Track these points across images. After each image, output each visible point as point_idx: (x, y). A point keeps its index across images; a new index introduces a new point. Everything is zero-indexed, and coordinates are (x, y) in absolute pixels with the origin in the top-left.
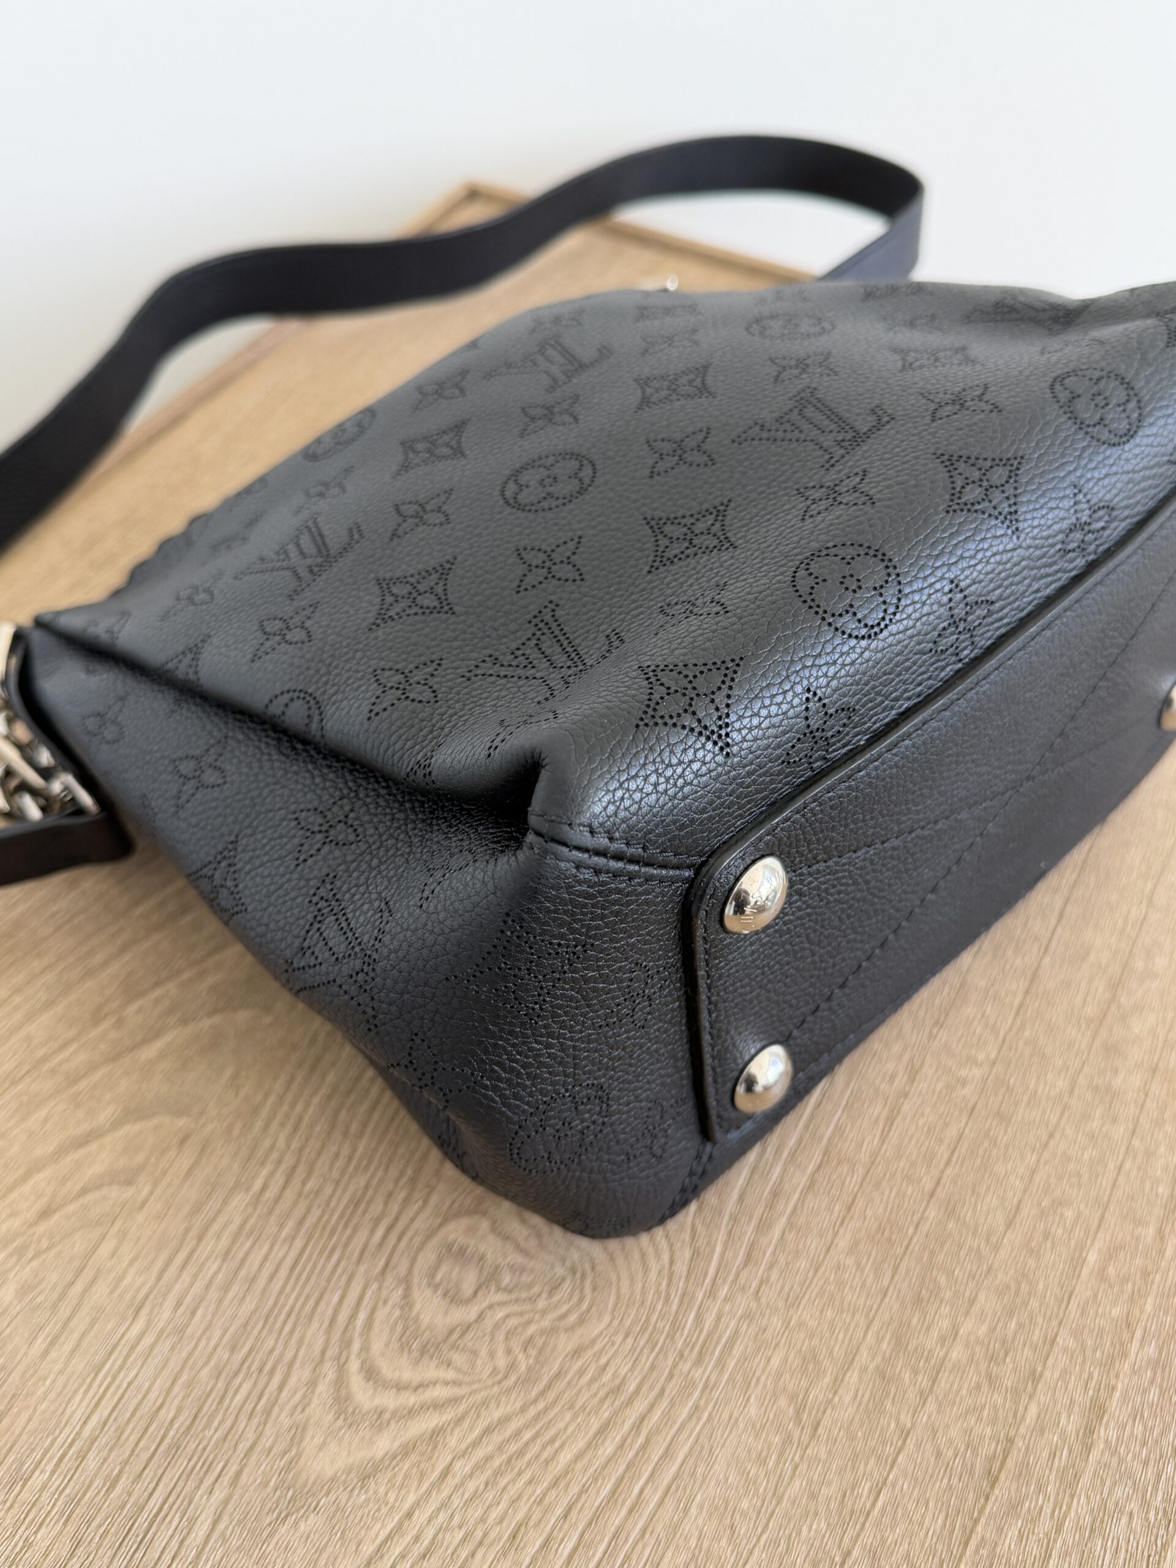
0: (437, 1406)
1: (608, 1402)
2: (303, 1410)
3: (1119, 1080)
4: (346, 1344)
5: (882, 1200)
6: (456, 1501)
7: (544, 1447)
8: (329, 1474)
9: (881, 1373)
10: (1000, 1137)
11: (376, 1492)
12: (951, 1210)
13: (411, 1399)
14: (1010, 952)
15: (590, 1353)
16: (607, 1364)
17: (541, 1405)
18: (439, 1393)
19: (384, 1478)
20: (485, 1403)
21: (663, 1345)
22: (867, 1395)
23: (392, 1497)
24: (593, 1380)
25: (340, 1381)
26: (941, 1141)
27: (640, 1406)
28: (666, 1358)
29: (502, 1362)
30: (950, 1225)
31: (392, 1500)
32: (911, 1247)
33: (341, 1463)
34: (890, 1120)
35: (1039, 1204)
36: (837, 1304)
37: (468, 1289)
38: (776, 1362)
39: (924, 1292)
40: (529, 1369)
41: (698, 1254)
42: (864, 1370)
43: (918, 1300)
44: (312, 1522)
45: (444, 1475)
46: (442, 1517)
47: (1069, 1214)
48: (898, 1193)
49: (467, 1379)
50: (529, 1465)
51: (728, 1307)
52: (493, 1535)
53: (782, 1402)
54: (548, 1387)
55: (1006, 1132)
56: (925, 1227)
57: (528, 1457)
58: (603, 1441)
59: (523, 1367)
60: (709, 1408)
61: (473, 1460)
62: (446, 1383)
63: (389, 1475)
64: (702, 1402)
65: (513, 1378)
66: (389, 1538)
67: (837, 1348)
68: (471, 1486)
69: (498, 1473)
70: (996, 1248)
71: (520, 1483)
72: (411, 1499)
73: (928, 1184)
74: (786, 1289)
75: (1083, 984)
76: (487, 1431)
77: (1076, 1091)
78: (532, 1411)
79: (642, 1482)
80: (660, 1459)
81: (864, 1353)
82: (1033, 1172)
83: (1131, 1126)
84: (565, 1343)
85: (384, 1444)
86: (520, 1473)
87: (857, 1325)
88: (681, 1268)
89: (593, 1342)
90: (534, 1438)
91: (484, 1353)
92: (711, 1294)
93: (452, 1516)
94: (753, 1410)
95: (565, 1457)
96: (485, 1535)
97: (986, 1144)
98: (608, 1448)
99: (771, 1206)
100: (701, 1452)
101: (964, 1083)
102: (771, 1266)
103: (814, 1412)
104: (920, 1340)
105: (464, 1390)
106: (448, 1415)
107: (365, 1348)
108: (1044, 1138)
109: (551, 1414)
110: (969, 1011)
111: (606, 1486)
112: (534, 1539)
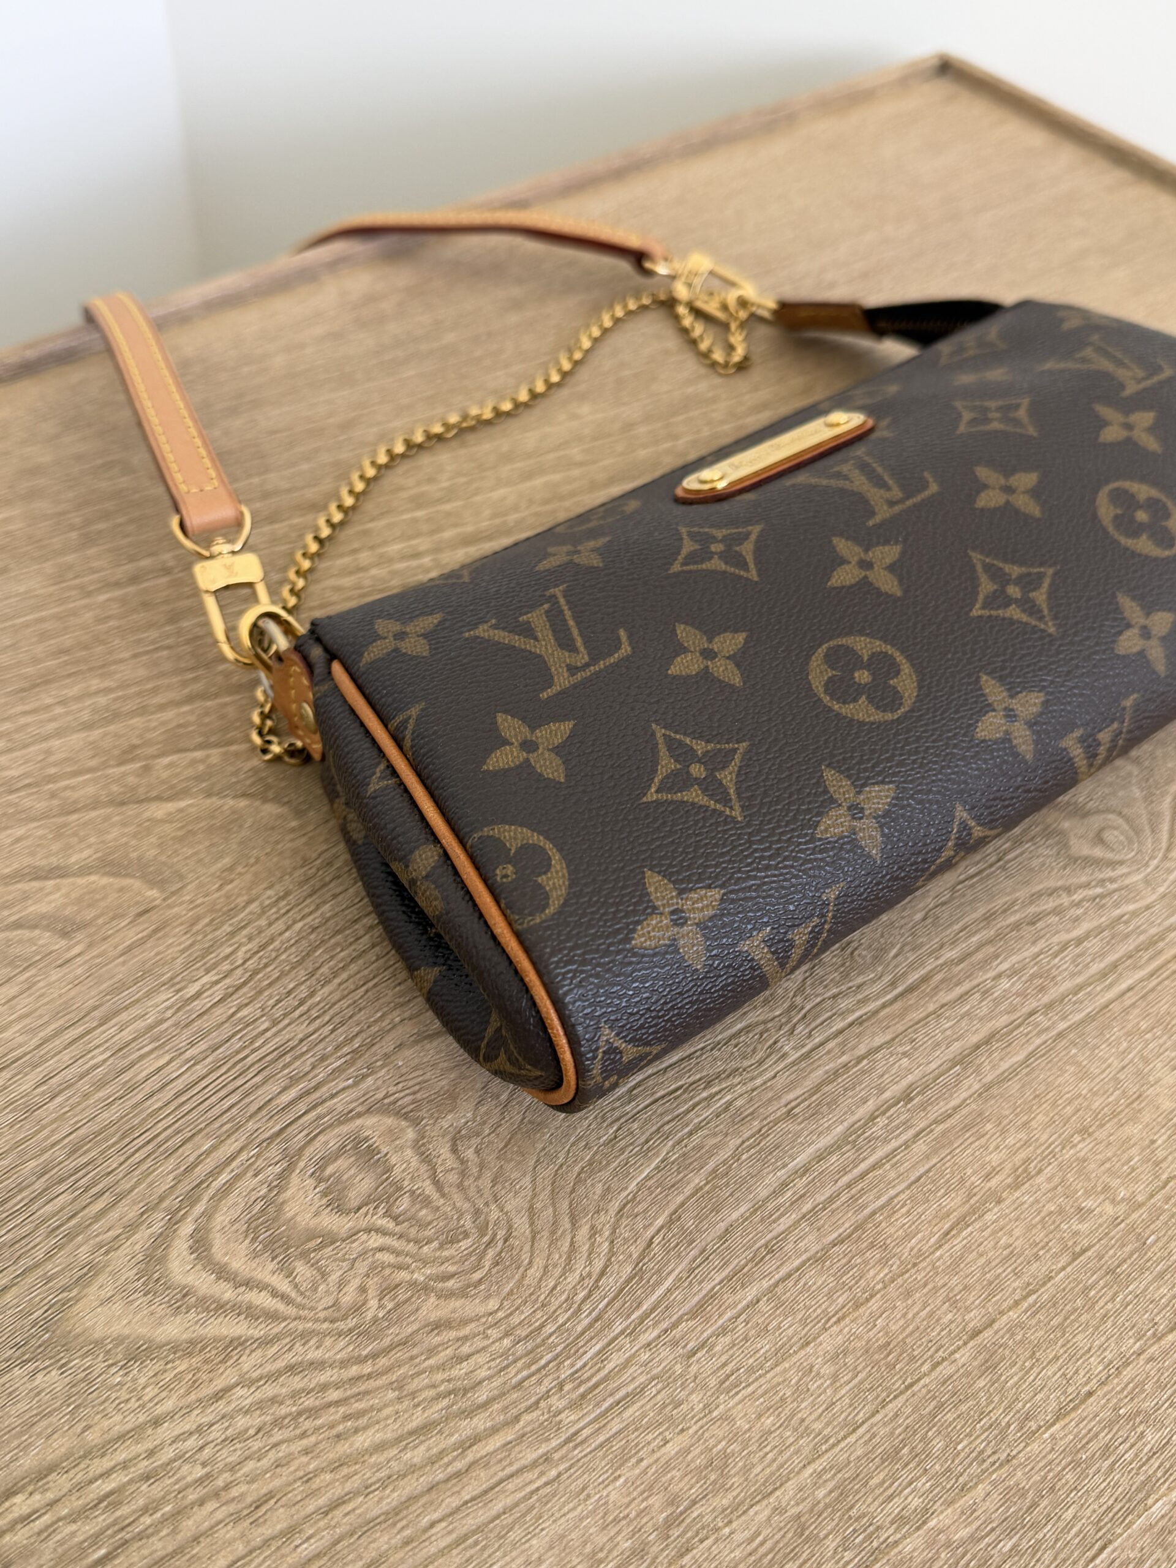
0: (251, 1313)
1: (445, 1402)
2: (107, 1253)
4: (191, 1198)
5: (904, 1315)
6: (216, 1433)
7: (346, 1418)
8: (97, 1334)
9: (800, 1525)
10: (1101, 1303)
11: (134, 1380)
12: (989, 1366)
13: (227, 1293)
15: (453, 1334)
16: (468, 1357)
17: (367, 1368)
18: (263, 1300)
19: (152, 1367)
20: (305, 1336)
21: (544, 1367)
22: (768, 1545)
23: (150, 1392)
24: (441, 1367)
25: (163, 1240)
26: (1017, 1274)
27: (480, 1422)
28: (540, 1382)
29: (349, 1296)
30: (981, 1383)
31: (146, 1398)
32: (915, 1388)
33: (116, 1329)
34: (962, 1222)
35: (1116, 1409)
36: (783, 1416)
37: (354, 1197)
38: (671, 1449)
39: (905, 1451)
40: (375, 1320)
41: (641, 1278)
42: (778, 1510)
43: (893, 1455)
44: (52, 1380)
45: (217, 1396)
46: (192, 1442)
47: (1152, 1438)
48: (931, 1314)
49: (299, 1299)
50: (317, 1429)
51: (645, 1356)
52: (234, 1492)
53: (656, 1501)
54: (386, 1351)
55: (1113, 1299)
56: (946, 1369)
57: (319, 1422)
58: (415, 1447)
59: (369, 1315)
60: (561, 1468)
61: (258, 1395)
62: (275, 1293)
63: (159, 1366)
64: (556, 1456)
65: (351, 1323)
66: (122, 1437)
67: (759, 1469)
68: (241, 1422)
69: (278, 1423)
71: (297, 1446)
72: (169, 1405)
73: (974, 1318)
74: (728, 1369)
76: (291, 1369)
78: (354, 1370)
79: (436, 1516)
80: (473, 1499)
82: (1127, 1364)
84: (431, 1309)
85: (174, 1329)
86: (304, 1435)
87: (797, 1452)
88: (611, 1283)
89: (464, 1322)
90: (337, 1403)
91: (334, 1277)
92: (632, 1333)
93: (202, 1448)
94: (614, 1494)
95: (362, 1441)
96: (227, 1487)
97: (1079, 1302)
98: (417, 1455)
99: (757, 1260)
100: (524, 1515)
102: (723, 1331)
103: (689, 1534)
104: (871, 1509)
105: (291, 1311)
106: (258, 1331)
107: (208, 1214)
109: (371, 1384)
111: (393, 1497)
112: (279, 1520)
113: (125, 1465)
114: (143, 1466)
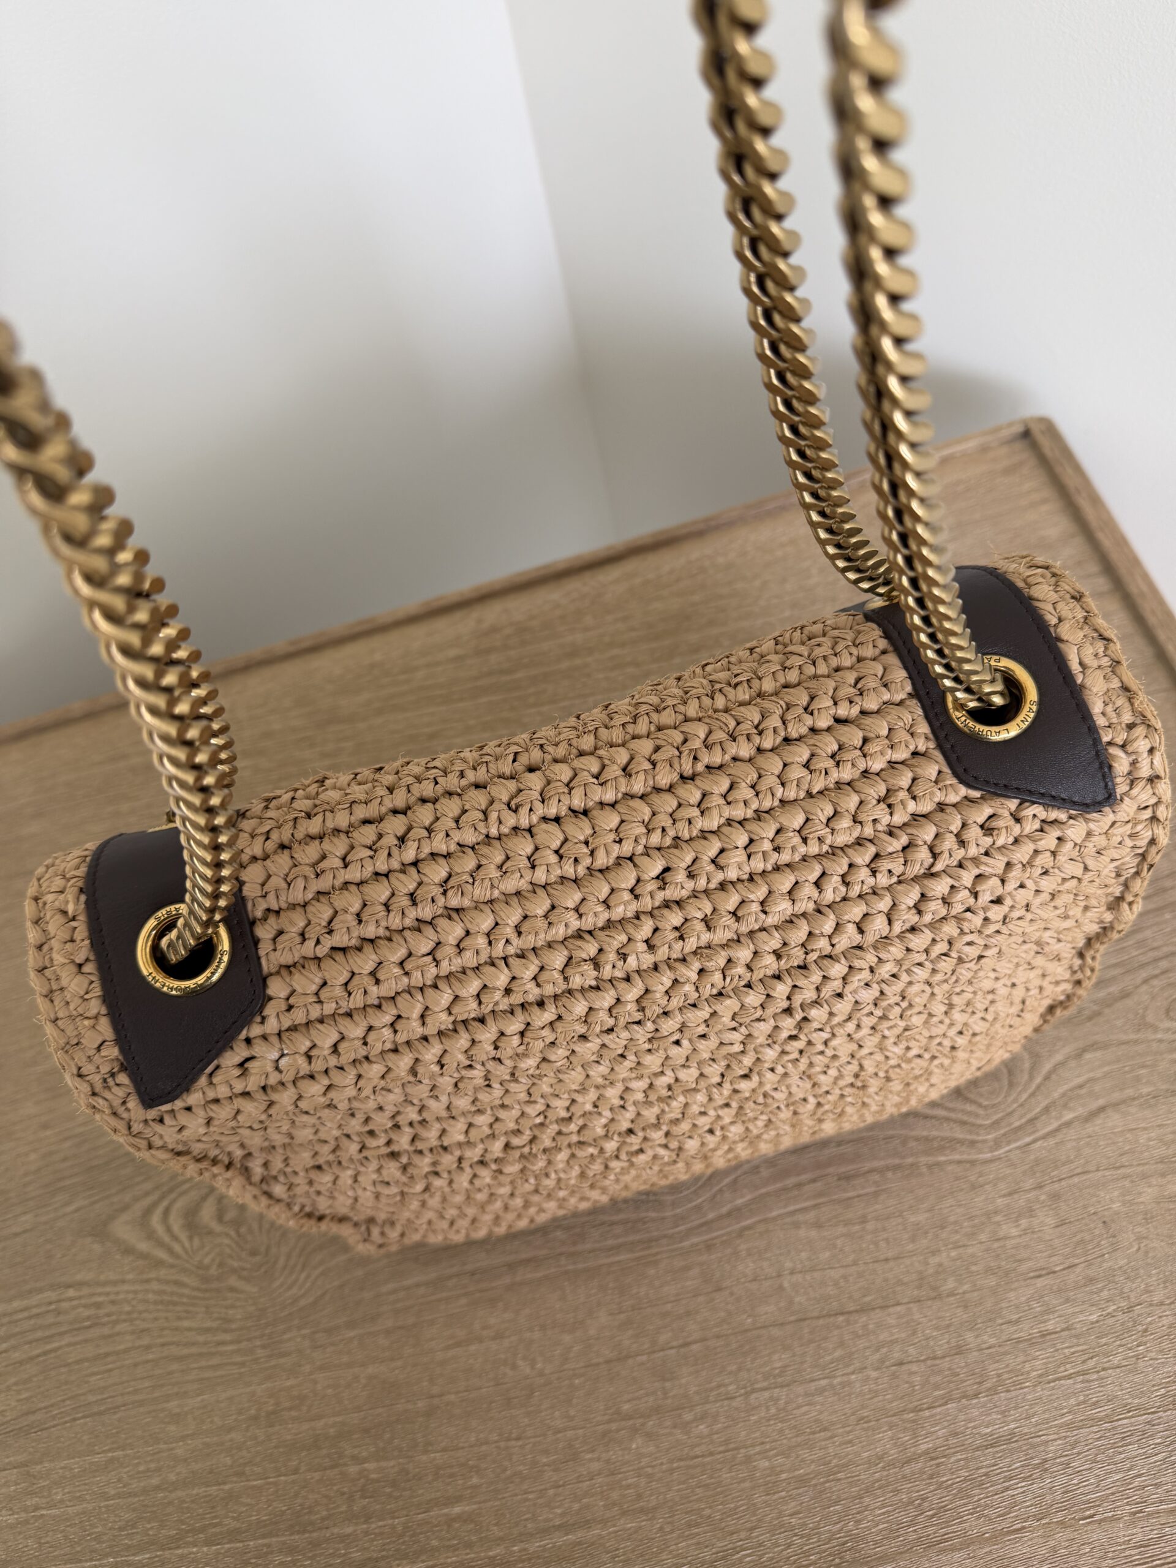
0: (170, 1251)
1: (220, 1322)
2: (134, 1202)
3: (589, 1456)
4: (171, 1191)
5: (408, 1374)
6: (141, 1296)
7: (185, 1311)
8: (118, 1236)
9: (318, 1438)
10: (494, 1411)
11: (123, 1261)
12: (429, 1413)
13: (166, 1239)
14: (630, 1332)
15: (235, 1295)
16: (236, 1307)
17: (200, 1294)
18: (177, 1248)
19: (131, 1258)
20: (185, 1270)
21: (261, 1325)
22: (303, 1439)
23: (126, 1268)
24: (226, 1307)
25: (155, 1205)
26: (467, 1380)
27: (228, 1337)
28: (257, 1330)
29: (207, 1261)
30: (421, 1419)
31: (124, 1270)
32: (393, 1407)
34: (459, 1344)
35: (468, 1460)
36: (338, 1391)
38: (289, 1383)
39: (373, 1430)
40: (212, 1275)
41: (316, 1305)
42: (314, 1429)
43: (367, 1431)
44: (97, 1247)
45: (147, 1281)
46: (130, 1296)
47: (475, 1480)
48: (419, 1379)
49: (190, 1253)
50: (173, 1311)
51: (298, 1340)
52: (136, 1323)
53: (272, 1401)
54: (210, 1290)
55: (501, 1412)
56: (410, 1406)
57: (175, 1309)
58: (202, 1335)
59: (211, 1272)
60: (248, 1369)
61: (160, 1288)
62: (183, 1247)
63: (133, 1259)
64: (249, 1364)
65: (203, 1272)
66: (112, 1282)
67: (315, 1408)
68: (150, 1296)
69: (162, 1302)
70: (426, 1452)
71: (164, 1315)
72: (130, 1277)
73: (435, 1390)
74: (326, 1361)
75: (642, 1392)
76: (176, 1282)
77: (559, 1435)
78: (194, 1293)
79: (197, 1366)
80: (212, 1366)
81: (322, 1422)
82: (486, 1443)
83: (561, 1483)
84: (233, 1280)
85: (143, 1246)
86: (168, 1311)
87: (332, 1409)
88: (302, 1302)
89: (242, 1292)
90: (186, 1304)
91: (206, 1250)
92: (301, 1327)
93: (134, 1299)
94: (260, 1390)
95: (186, 1324)
96: (135, 1319)
97: (485, 1406)
98: (202, 1339)
99: (365, 1319)
100: (227, 1381)
101: (514, 1367)
102: (333, 1344)
103: (276, 1420)
104: (346, 1447)
105: (185, 1257)
106: (171, 1260)
107: (174, 1201)
108: (513, 1436)
109: (199, 1302)
110: (567, 1338)
111: (186, 1351)
112: (146, 1341)
113: (108, 1294)
114: (112, 1297)
